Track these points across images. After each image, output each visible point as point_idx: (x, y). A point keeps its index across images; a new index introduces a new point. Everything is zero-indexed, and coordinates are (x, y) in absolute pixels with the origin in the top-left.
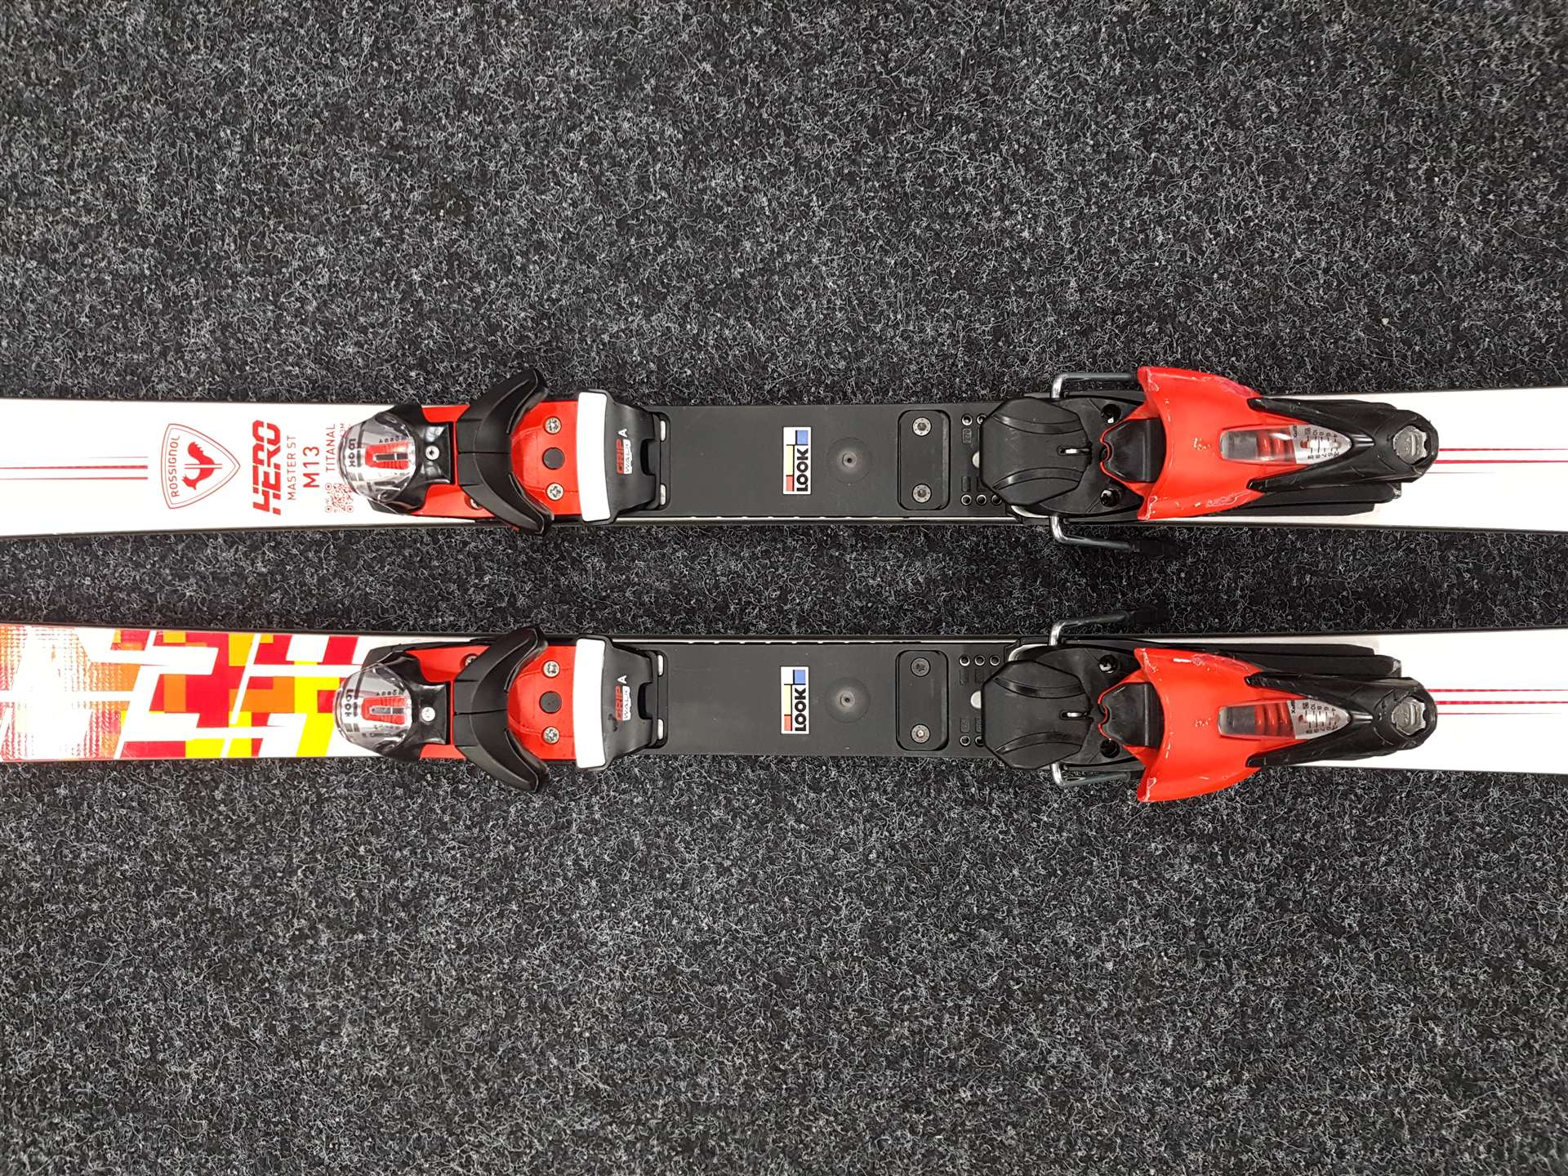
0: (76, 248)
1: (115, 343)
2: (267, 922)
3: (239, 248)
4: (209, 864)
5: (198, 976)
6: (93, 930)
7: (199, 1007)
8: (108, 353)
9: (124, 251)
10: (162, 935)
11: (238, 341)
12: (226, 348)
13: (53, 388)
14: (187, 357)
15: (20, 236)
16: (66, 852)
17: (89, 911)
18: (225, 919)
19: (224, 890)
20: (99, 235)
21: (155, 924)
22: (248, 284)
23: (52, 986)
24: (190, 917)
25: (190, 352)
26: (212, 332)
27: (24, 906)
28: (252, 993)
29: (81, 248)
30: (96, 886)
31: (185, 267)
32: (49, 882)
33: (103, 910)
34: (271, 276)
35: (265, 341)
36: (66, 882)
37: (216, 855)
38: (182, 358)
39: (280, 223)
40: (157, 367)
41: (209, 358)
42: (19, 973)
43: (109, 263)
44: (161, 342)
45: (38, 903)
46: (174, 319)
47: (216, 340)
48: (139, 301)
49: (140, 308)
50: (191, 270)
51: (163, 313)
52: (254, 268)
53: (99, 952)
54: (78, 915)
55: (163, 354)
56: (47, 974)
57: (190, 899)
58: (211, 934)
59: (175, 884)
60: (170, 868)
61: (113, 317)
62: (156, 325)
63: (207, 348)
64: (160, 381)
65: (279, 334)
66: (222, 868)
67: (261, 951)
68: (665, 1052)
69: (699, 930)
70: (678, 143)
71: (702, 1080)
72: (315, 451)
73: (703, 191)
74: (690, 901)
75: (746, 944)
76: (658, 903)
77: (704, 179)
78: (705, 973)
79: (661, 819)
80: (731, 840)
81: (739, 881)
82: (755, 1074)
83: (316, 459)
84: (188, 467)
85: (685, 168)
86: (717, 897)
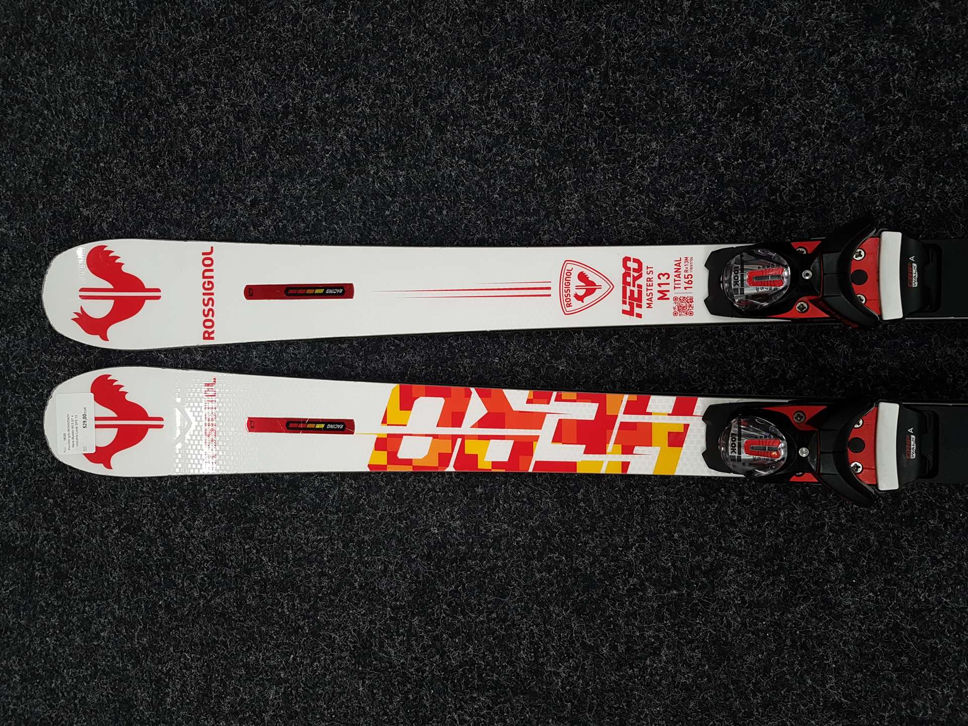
0: (490, 150)
1: (515, 210)
2: (611, 579)
3: (599, 146)
4: (573, 540)
5: (566, 610)
6: (498, 578)
7: (568, 631)
8: (511, 217)
9: (522, 151)
10: (542, 583)
11: (596, 206)
12: (588, 211)
13: (475, 240)
14: (563, 217)
15: (455, 144)
16: (482, 528)
17: (496, 566)
18: (583, 575)
19: (583, 557)
20: (505, 142)
21: (538, 576)
22: (604, 169)
23: (472, 612)
24: (561, 573)
25: (565, 214)
26: (580, 201)
27: (455, 560)
28: (601, 624)
29: (494, 150)
30: (500, 550)
31: (562, 159)
32: (471, 547)
33: (505, 565)
34: (619, 163)
35: (615, 206)
36: (482, 547)
37: (577, 534)
38: (559, 218)
39: (626, 128)
40: (543, 225)
41: (577, 218)
42: (451, 602)
43: (512, 159)
44: (545, 208)
45: (463, 559)
46: (554, 194)
47: (582, 206)
48: (532, 182)
49: (532, 188)
50: (566, 161)
51: (547, 190)
52: (608, 159)
53: (501, 591)
54: (489, 568)
55: (547, 216)
56: (469, 604)
57: (561, 561)
58: (574, 584)
59: (551, 551)
60: (548, 541)
61: (514, 193)
62: (542, 198)
63: (576, 212)
64: (545, 234)
65: (624, 201)
66: (582, 542)
67: (608, 597)
68: (890, 681)
69: (918, 601)
70: (912, 59)
71: (919, 703)
72: (666, 276)
73: (931, 91)
74: (911, 581)
75: (953, 612)
76: (887, 581)
77: (931, 83)
78: (921, 630)
79: (891, 525)
80: (943, 541)
81: (949, 569)
82: (960, 701)
83: (667, 281)
84: (578, 287)
85: (917, 76)
86: (932, 579)
